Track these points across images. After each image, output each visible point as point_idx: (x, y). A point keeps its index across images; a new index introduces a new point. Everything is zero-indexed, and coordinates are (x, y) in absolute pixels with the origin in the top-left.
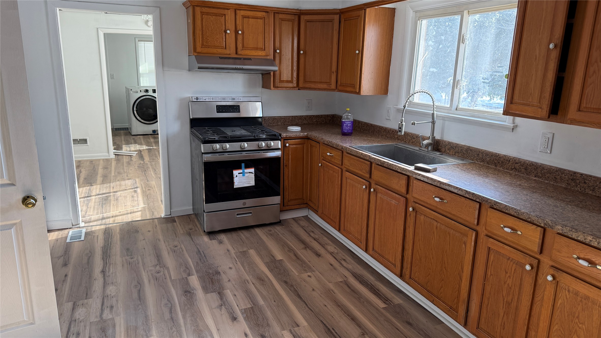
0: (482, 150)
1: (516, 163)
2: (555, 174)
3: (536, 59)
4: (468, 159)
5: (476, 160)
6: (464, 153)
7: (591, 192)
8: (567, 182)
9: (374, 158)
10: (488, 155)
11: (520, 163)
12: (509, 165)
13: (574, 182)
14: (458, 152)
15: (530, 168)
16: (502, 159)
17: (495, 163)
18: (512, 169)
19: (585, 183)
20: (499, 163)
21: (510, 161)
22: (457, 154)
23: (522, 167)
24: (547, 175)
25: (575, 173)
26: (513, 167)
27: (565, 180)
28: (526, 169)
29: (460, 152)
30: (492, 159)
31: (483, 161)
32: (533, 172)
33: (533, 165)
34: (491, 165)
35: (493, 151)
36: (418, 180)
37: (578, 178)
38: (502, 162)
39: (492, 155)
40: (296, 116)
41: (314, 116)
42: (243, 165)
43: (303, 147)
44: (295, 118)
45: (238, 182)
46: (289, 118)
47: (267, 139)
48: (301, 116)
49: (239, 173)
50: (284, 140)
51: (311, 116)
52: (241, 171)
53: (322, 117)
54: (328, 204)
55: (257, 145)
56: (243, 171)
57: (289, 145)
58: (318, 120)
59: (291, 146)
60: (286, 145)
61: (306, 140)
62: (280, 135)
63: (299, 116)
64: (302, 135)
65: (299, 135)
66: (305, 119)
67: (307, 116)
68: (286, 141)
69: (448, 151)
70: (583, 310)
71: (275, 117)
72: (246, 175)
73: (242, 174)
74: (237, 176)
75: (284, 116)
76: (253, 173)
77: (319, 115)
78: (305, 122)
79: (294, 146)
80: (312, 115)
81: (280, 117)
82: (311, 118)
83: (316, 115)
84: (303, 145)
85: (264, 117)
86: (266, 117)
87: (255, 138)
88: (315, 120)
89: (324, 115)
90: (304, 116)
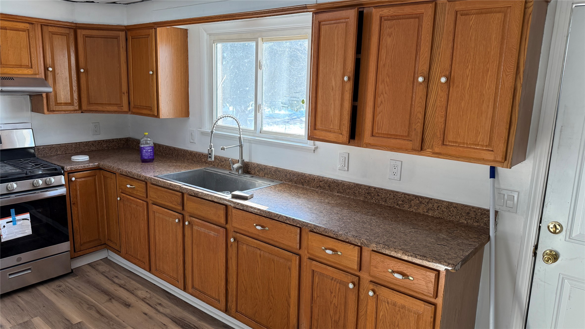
0: (289, 170)
1: (320, 181)
2: (354, 189)
3: (333, 89)
4: (277, 180)
5: (285, 180)
6: (273, 175)
7: (383, 203)
8: (364, 196)
9: (186, 188)
10: (295, 175)
11: (324, 181)
12: (314, 183)
13: (370, 196)
14: (267, 173)
15: (333, 185)
16: (308, 179)
17: (302, 182)
18: (317, 187)
19: (378, 195)
20: (305, 182)
21: (315, 180)
22: (266, 176)
23: (326, 185)
24: (347, 191)
25: (370, 187)
26: (318, 186)
27: (363, 194)
28: (329, 186)
29: (269, 173)
30: (299, 179)
31: (291, 181)
32: (336, 189)
33: (335, 182)
34: (299, 184)
35: (299, 171)
36: (237, 209)
37: (372, 192)
38: (308, 181)
39: (298, 175)
40: (81, 143)
41: (103, 141)
42: (13, 211)
43: (95, 179)
44: (79, 145)
45: (7, 233)
46: (72, 146)
47: (44, 175)
48: (87, 142)
49: (7, 223)
50: (68, 173)
51: (99, 142)
52: (10, 219)
53: (113, 141)
54: (133, 242)
55: (31, 184)
56: (13, 219)
57: (75, 179)
58: (109, 145)
59: (78, 180)
60: (71, 179)
61: (97, 171)
62: (63, 168)
63: (85, 142)
64: (92, 165)
65: (88, 166)
66: (93, 145)
67: (95, 141)
68: (71, 174)
69: (258, 173)
70: (401, 319)
71: (52, 145)
72: (18, 223)
73: (12, 223)
74: (4, 227)
75: (65, 144)
76: (28, 220)
77: (109, 140)
78: (93, 148)
79: (83, 179)
80: (101, 140)
81: (59, 145)
82: (101, 143)
83: (107, 140)
84: (94, 177)
85: (38, 146)
86: (40, 146)
87: (27, 175)
88: (105, 146)
89: (115, 139)
90: (91, 141)
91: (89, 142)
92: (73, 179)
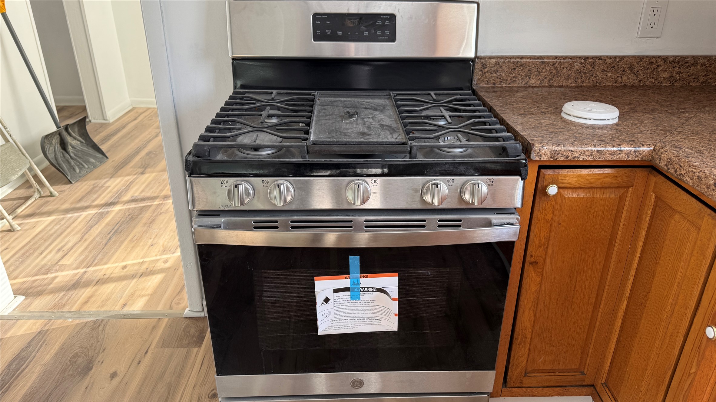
40: (600, 58)
41: (665, 59)
42: (354, 261)
43: (622, 199)
44: (593, 64)
45: (332, 317)
46: (571, 66)
48: (615, 57)
49: (336, 291)
50: (541, 167)
51: (653, 60)
52: (343, 282)
53: (695, 64)
55: (416, 190)
56: (353, 283)
57: (559, 188)
58: (678, 73)
59: (568, 194)
60: (545, 188)
61: (640, 174)
62: (527, 149)
63: (610, 57)
64: (628, 154)
65: (613, 153)
66: (631, 68)
67: (640, 58)
68: (549, 172)
71: (522, 58)
72: (366, 296)
73: (348, 293)
74: (327, 300)
75: (556, 57)
77: (684, 58)
78: (629, 79)
79: (583, 194)
80: (659, 57)
81: (539, 58)
82: (654, 66)
83: (676, 57)
84: (622, 191)
85: (484, 58)
86: (491, 58)
88: (665, 75)
89: (704, 57)
90: (628, 57)
91: (622, 58)
92: (553, 190)
